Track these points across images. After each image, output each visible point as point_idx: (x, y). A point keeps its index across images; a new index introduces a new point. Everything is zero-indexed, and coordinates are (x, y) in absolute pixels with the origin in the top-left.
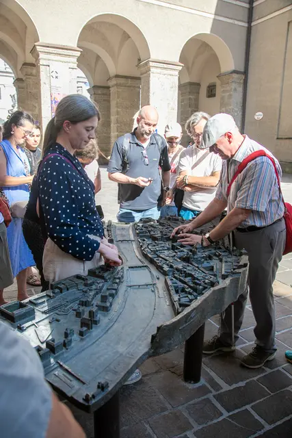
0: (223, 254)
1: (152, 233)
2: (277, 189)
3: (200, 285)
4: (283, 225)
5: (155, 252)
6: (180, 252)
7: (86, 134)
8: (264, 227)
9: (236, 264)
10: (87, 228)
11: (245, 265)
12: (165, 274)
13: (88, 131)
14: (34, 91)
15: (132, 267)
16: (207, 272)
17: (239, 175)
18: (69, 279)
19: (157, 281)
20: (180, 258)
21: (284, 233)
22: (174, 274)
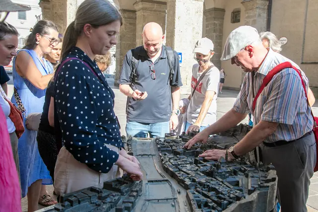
0: (249, 169)
1: (174, 148)
2: (305, 101)
3: (225, 199)
4: (312, 138)
5: (176, 166)
6: (203, 166)
7: (107, 39)
8: (294, 141)
9: (264, 179)
10: (105, 137)
11: (274, 180)
12: (186, 187)
13: (110, 35)
14: (60, 11)
15: (152, 181)
16: (232, 187)
17: (265, 88)
18: (83, 191)
19: (177, 196)
20: (203, 172)
21: (314, 147)
22: (196, 188)
